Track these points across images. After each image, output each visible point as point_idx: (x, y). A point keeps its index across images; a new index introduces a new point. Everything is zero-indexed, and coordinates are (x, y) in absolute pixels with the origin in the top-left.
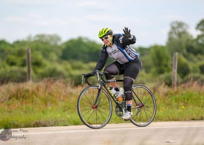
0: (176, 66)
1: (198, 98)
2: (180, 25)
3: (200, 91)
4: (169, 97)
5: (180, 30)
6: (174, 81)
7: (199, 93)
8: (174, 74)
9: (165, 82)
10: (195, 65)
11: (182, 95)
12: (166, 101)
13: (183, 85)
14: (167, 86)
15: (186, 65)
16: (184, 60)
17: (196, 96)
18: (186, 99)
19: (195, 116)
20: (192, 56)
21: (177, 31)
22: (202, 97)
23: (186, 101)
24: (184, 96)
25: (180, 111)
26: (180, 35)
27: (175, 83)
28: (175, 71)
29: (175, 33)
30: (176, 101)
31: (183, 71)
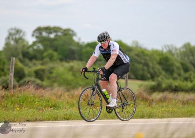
0: (13, 70)
1: (33, 101)
2: (18, 31)
3: (35, 94)
4: (5, 100)
5: (17, 36)
6: (11, 84)
7: (34, 96)
8: (11, 78)
9: (2, 85)
10: (30, 70)
11: (18, 98)
12: (3, 104)
13: (19, 89)
14: (4, 89)
15: (22, 69)
16: (20, 65)
17: (31, 98)
18: (21, 101)
19: (29, 118)
20: (27, 61)
21: (14, 37)
22: (36, 100)
23: (21, 103)
24: (20, 99)
25: (15, 112)
26: (17, 41)
27: (12, 86)
28: (12, 74)
29: (12, 39)
30: (12, 103)
31: (20, 75)
